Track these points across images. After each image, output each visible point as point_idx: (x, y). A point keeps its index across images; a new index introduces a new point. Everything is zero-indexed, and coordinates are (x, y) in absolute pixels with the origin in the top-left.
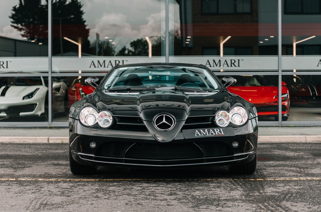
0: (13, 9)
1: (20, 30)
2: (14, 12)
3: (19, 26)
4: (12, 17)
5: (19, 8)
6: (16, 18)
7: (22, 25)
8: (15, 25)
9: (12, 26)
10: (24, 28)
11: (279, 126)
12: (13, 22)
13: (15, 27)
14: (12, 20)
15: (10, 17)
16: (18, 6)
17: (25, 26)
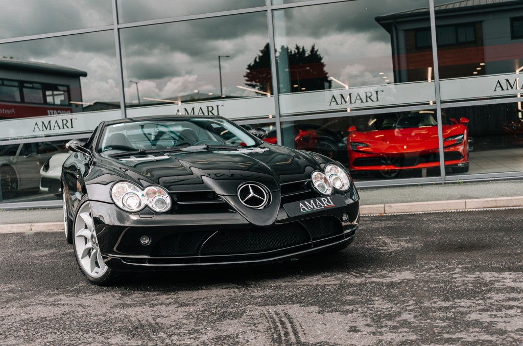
0: (247, 67)
1: (254, 86)
2: (248, 71)
3: (254, 83)
4: (248, 75)
5: (253, 65)
6: (250, 76)
7: (256, 82)
8: (249, 83)
9: (247, 84)
10: (258, 84)
11: (441, 184)
12: (247, 81)
13: (250, 85)
14: (247, 78)
15: (245, 76)
16: (253, 63)
17: (259, 82)
